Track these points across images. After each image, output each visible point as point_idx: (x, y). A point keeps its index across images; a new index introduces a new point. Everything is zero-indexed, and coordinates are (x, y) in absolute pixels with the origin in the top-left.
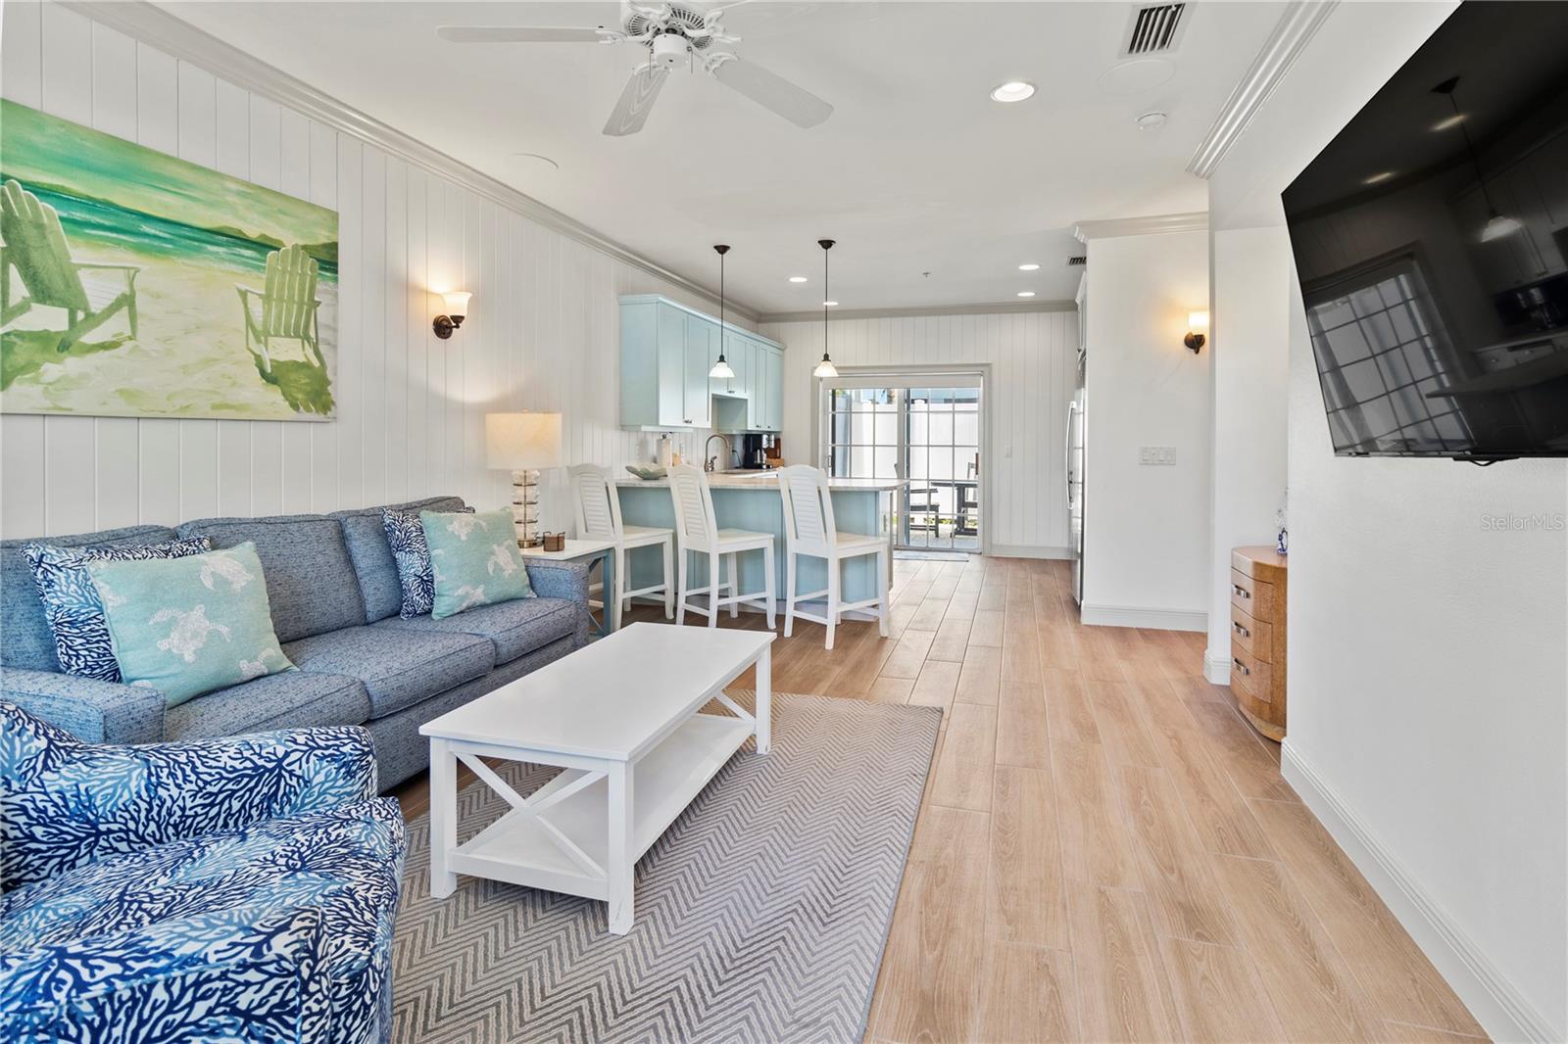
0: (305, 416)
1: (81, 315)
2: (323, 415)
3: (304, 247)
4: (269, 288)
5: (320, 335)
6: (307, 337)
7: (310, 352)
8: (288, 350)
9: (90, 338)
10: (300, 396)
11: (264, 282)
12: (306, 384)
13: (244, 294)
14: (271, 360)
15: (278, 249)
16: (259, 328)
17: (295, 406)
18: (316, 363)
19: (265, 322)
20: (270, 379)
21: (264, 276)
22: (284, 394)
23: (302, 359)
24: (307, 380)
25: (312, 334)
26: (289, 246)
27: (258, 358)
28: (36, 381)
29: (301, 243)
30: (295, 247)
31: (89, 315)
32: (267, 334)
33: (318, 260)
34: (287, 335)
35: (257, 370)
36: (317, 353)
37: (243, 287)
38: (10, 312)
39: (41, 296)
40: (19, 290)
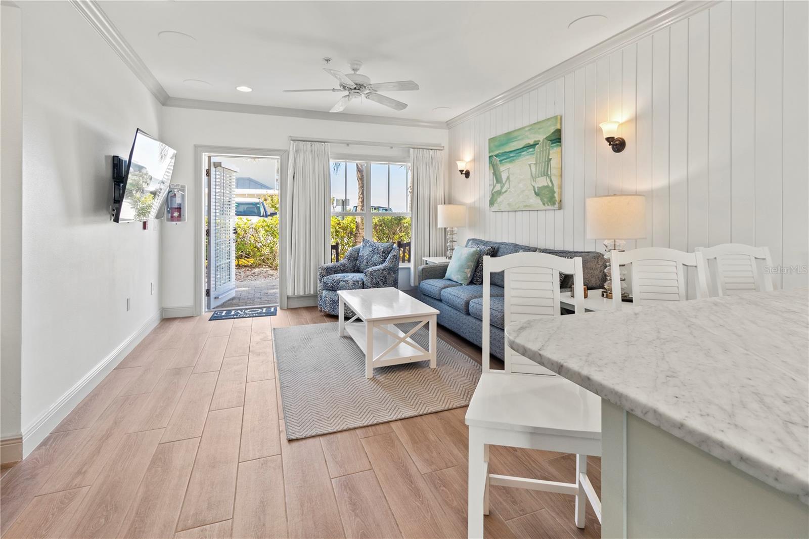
0: (546, 207)
2: (553, 207)
3: (546, 138)
4: (536, 161)
5: (552, 173)
6: (548, 175)
7: (548, 180)
8: (543, 182)
9: (503, 190)
10: (545, 200)
11: (535, 159)
12: (548, 194)
13: (530, 165)
14: (537, 187)
15: (538, 144)
16: (534, 176)
17: (544, 204)
18: (550, 185)
19: (535, 173)
20: (537, 194)
21: (535, 156)
22: (541, 199)
23: (546, 184)
24: (548, 193)
25: (549, 173)
26: (541, 141)
27: (534, 187)
28: (497, 203)
29: (545, 137)
30: (543, 141)
31: (503, 184)
32: (536, 177)
33: (551, 141)
34: (542, 176)
35: (533, 192)
36: (551, 181)
37: (530, 163)
38: (494, 187)
39: (497, 182)
40: (495, 182)
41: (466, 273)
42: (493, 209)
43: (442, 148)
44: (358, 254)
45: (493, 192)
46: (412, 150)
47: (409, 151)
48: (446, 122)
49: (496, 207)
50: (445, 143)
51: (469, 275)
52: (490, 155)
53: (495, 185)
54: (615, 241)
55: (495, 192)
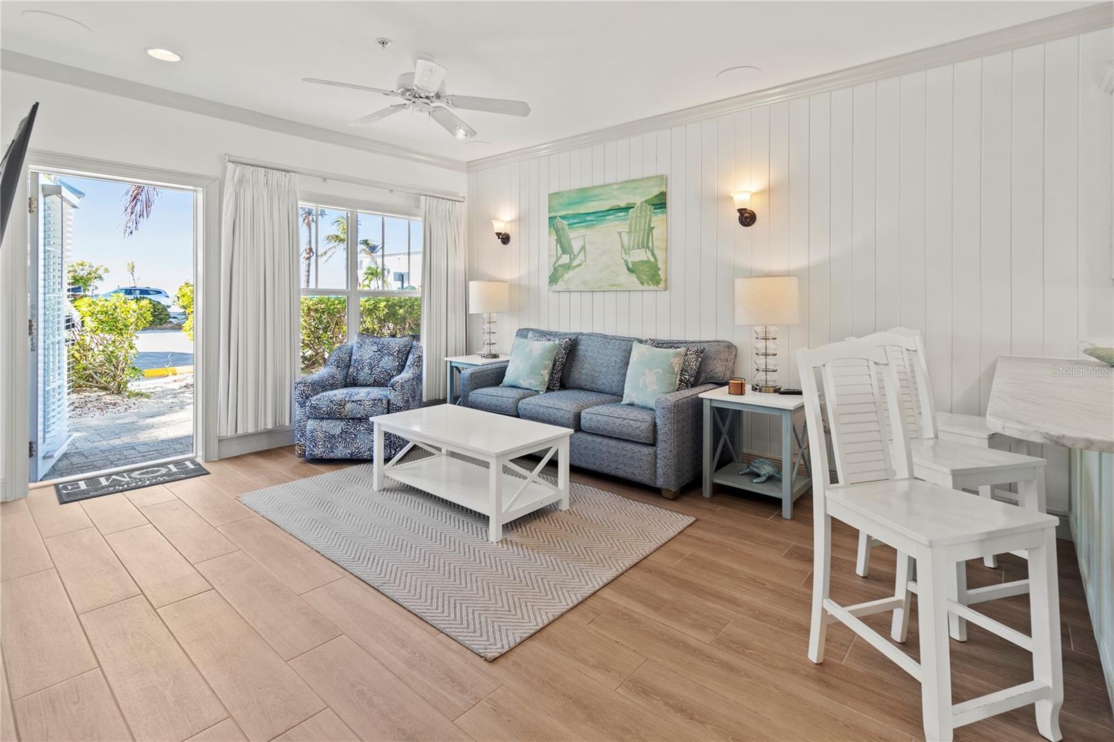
0: (646, 287)
1: (572, 256)
2: (656, 287)
3: (645, 202)
4: (630, 228)
5: (654, 244)
6: (648, 247)
7: (649, 254)
8: (640, 255)
9: (575, 264)
10: (645, 278)
11: (628, 226)
12: (648, 271)
13: (620, 234)
14: (632, 262)
15: (633, 207)
16: (626, 247)
17: (642, 283)
18: (652, 260)
19: (629, 244)
20: (631, 270)
21: (628, 222)
22: (637, 277)
23: (646, 259)
24: (648, 269)
25: (650, 245)
26: (638, 204)
27: (626, 261)
28: (563, 280)
29: (645, 199)
30: (642, 203)
31: (574, 255)
32: (629, 249)
33: (653, 205)
34: (639, 248)
35: (626, 267)
36: (653, 255)
37: (619, 230)
38: (558, 259)
39: (564, 252)
40: (560, 251)
41: (542, 375)
42: (555, 287)
43: (462, 200)
44: (350, 357)
45: (556, 266)
46: (423, 198)
47: (419, 200)
48: (468, 162)
49: (561, 285)
50: (463, 192)
51: (547, 379)
52: (552, 215)
53: (560, 257)
54: (766, 327)
55: (559, 266)
